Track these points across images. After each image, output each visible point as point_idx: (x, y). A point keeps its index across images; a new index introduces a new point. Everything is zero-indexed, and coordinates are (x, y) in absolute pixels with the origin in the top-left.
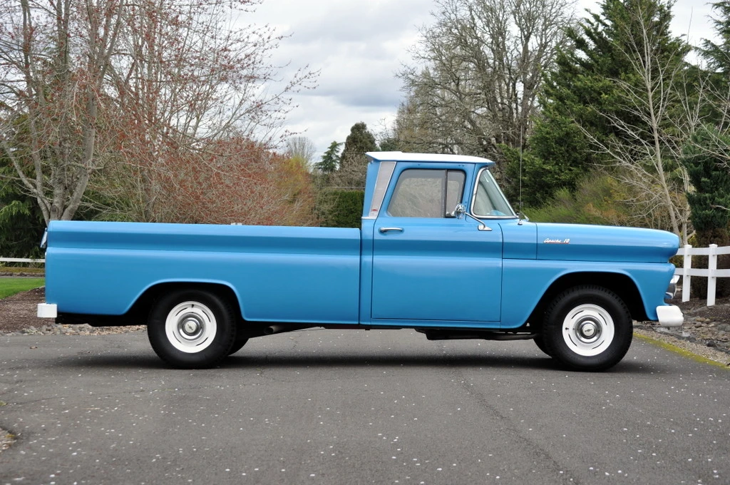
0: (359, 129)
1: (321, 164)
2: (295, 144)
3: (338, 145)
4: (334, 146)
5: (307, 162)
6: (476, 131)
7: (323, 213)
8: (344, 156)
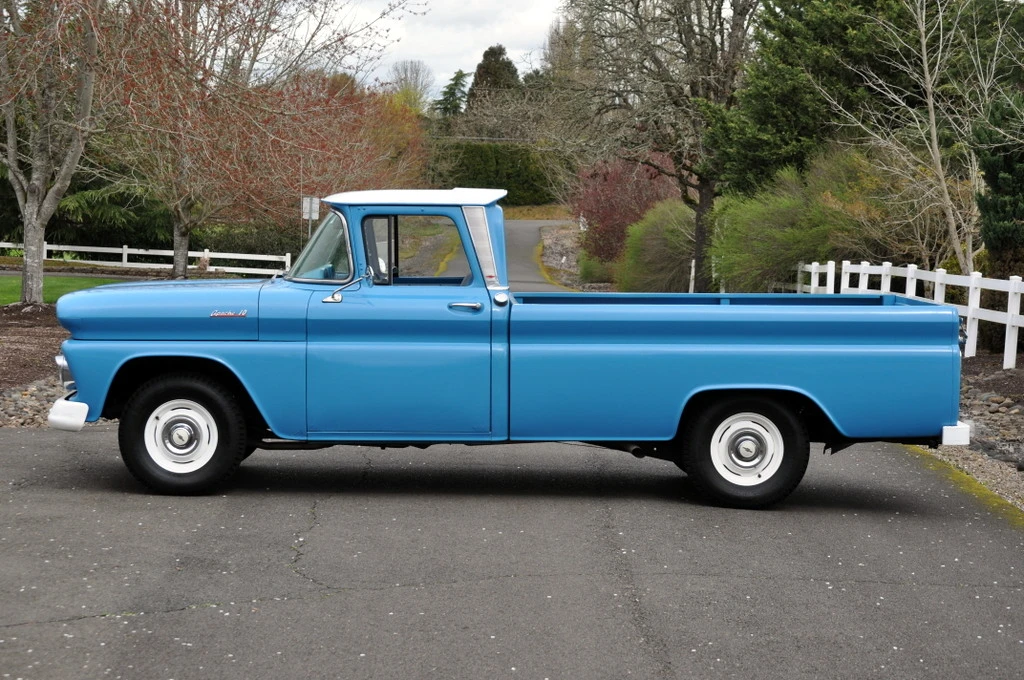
0: (494, 55)
1: (439, 102)
2: (406, 71)
3: (465, 75)
4: (460, 76)
5: (421, 96)
6: (662, 75)
7: (441, 175)
8: (472, 94)
